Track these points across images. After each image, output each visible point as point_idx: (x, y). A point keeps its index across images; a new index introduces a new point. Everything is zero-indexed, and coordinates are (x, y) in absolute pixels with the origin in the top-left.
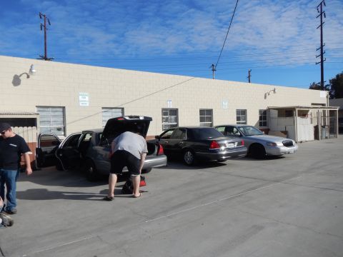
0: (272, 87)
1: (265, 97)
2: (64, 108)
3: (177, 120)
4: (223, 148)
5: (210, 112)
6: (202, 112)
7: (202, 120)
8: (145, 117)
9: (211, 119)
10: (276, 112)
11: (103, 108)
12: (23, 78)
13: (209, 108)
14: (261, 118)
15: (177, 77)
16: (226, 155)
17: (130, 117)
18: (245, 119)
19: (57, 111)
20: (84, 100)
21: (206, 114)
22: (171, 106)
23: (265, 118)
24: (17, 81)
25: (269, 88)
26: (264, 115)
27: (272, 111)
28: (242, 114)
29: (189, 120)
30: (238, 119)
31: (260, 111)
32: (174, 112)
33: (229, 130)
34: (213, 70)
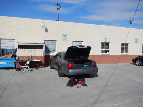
2: (56, 41)
6: (123, 45)
7: (122, 48)
8: (87, 46)
11: (73, 41)
17: (79, 46)
19: (53, 42)
20: (65, 38)
21: (125, 46)
32: (107, 44)
34: (131, 23)
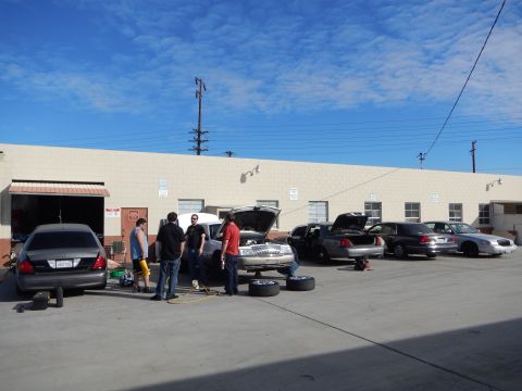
0: (497, 177)
1: (487, 189)
2: (277, 202)
3: (380, 214)
4: (433, 243)
5: (417, 206)
6: (408, 206)
7: (408, 214)
8: (366, 213)
9: (418, 214)
10: (502, 207)
11: (310, 202)
12: (248, 176)
13: (416, 201)
14: (481, 214)
15: (381, 168)
16: (436, 249)
18: (460, 214)
20: (294, 194)
21: (413, 208)
22: (374, 199)
23: (487, 214)
24: (243, 179)
25: (493, 178)
26: (486, 212)
27: (496, 206)
28: (456, 209)
29: (394, 214)
30: (451, 214)
31: (480, 206)
32: (377, 206)
33: (439, 227)
34: (421, 159)
